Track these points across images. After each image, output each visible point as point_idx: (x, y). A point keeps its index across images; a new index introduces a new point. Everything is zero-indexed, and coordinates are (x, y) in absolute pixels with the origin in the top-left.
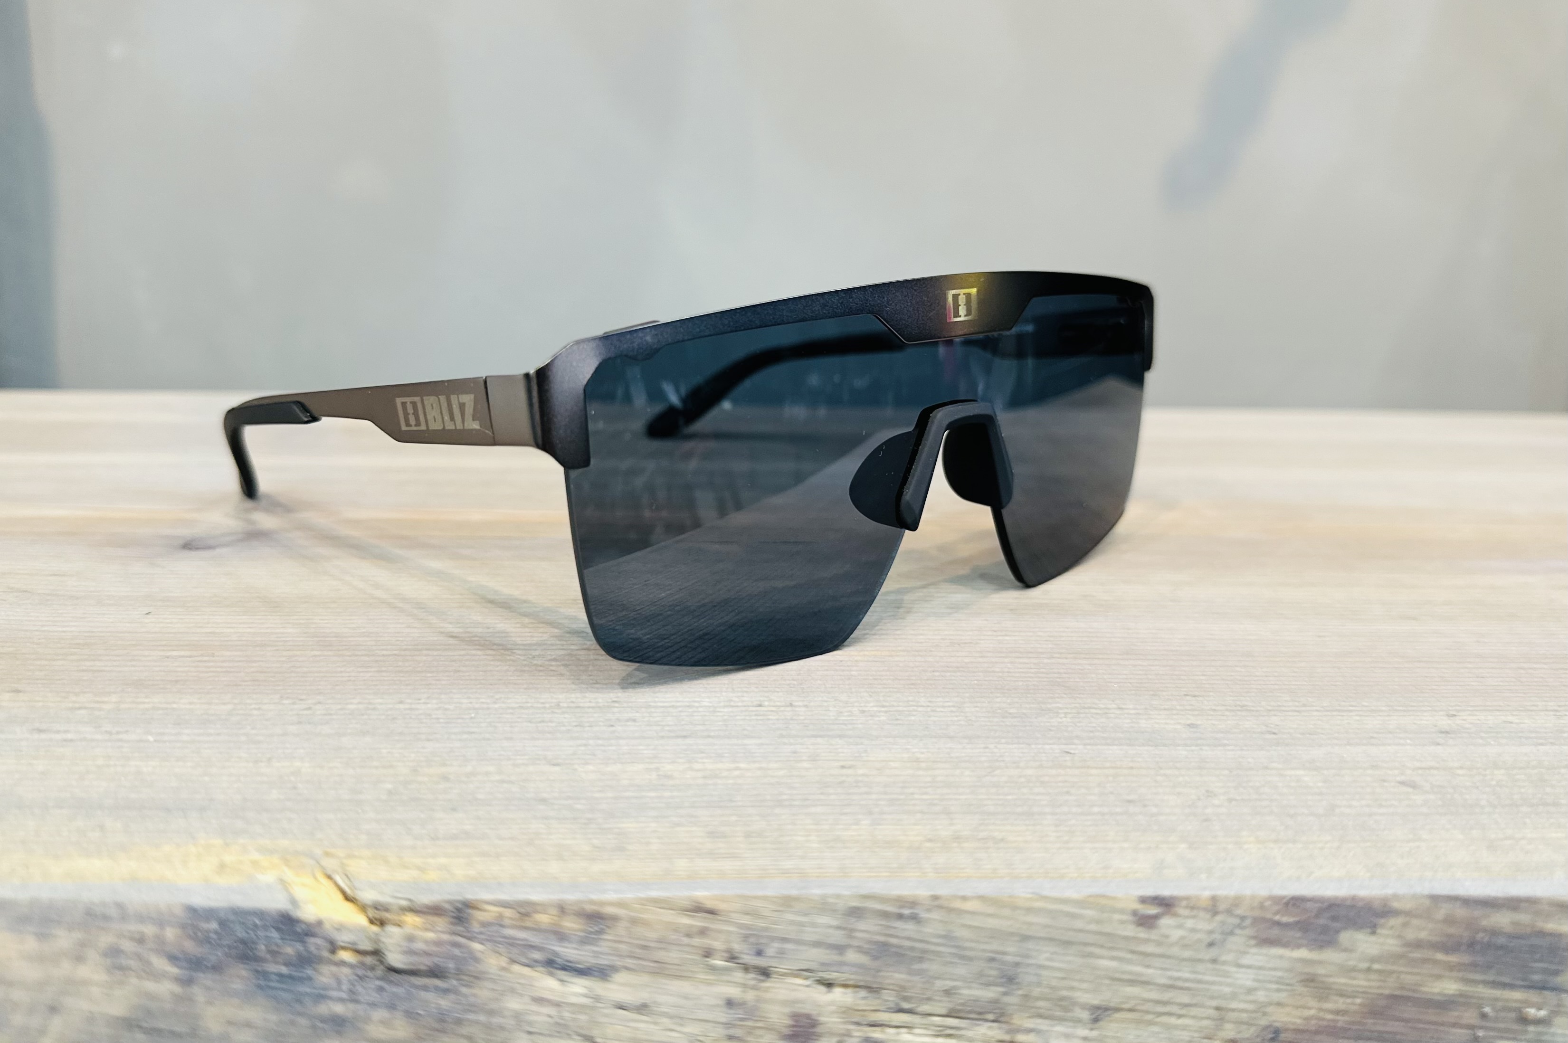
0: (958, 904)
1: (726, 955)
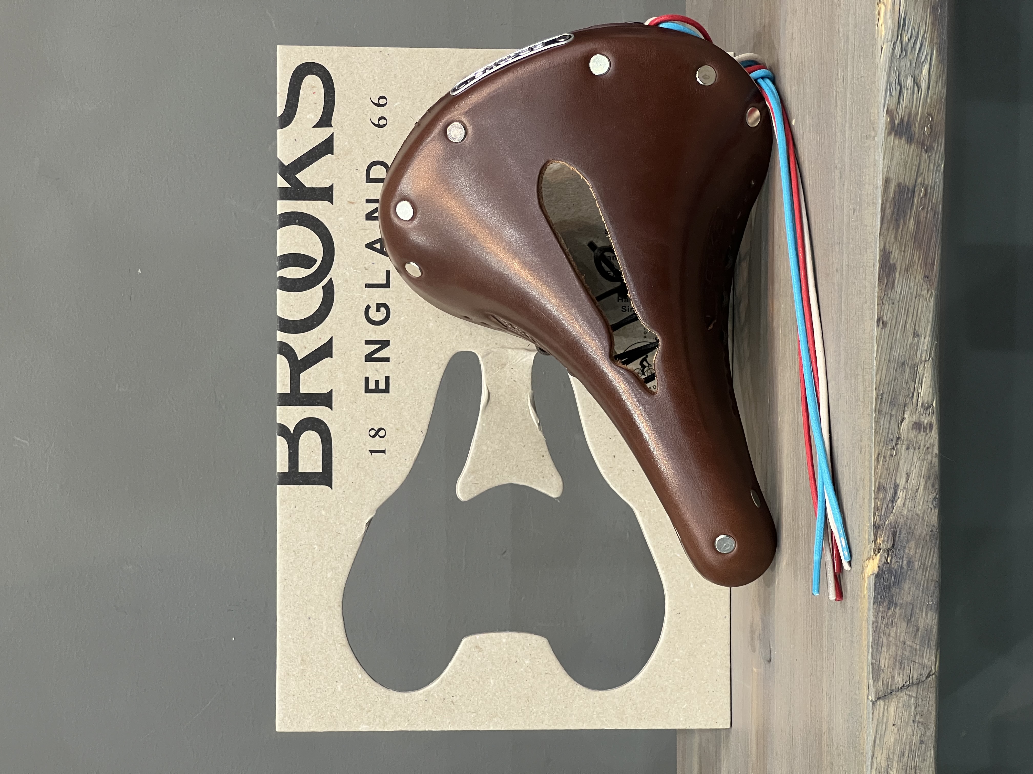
0: (878, 381)
1: (892, 450)
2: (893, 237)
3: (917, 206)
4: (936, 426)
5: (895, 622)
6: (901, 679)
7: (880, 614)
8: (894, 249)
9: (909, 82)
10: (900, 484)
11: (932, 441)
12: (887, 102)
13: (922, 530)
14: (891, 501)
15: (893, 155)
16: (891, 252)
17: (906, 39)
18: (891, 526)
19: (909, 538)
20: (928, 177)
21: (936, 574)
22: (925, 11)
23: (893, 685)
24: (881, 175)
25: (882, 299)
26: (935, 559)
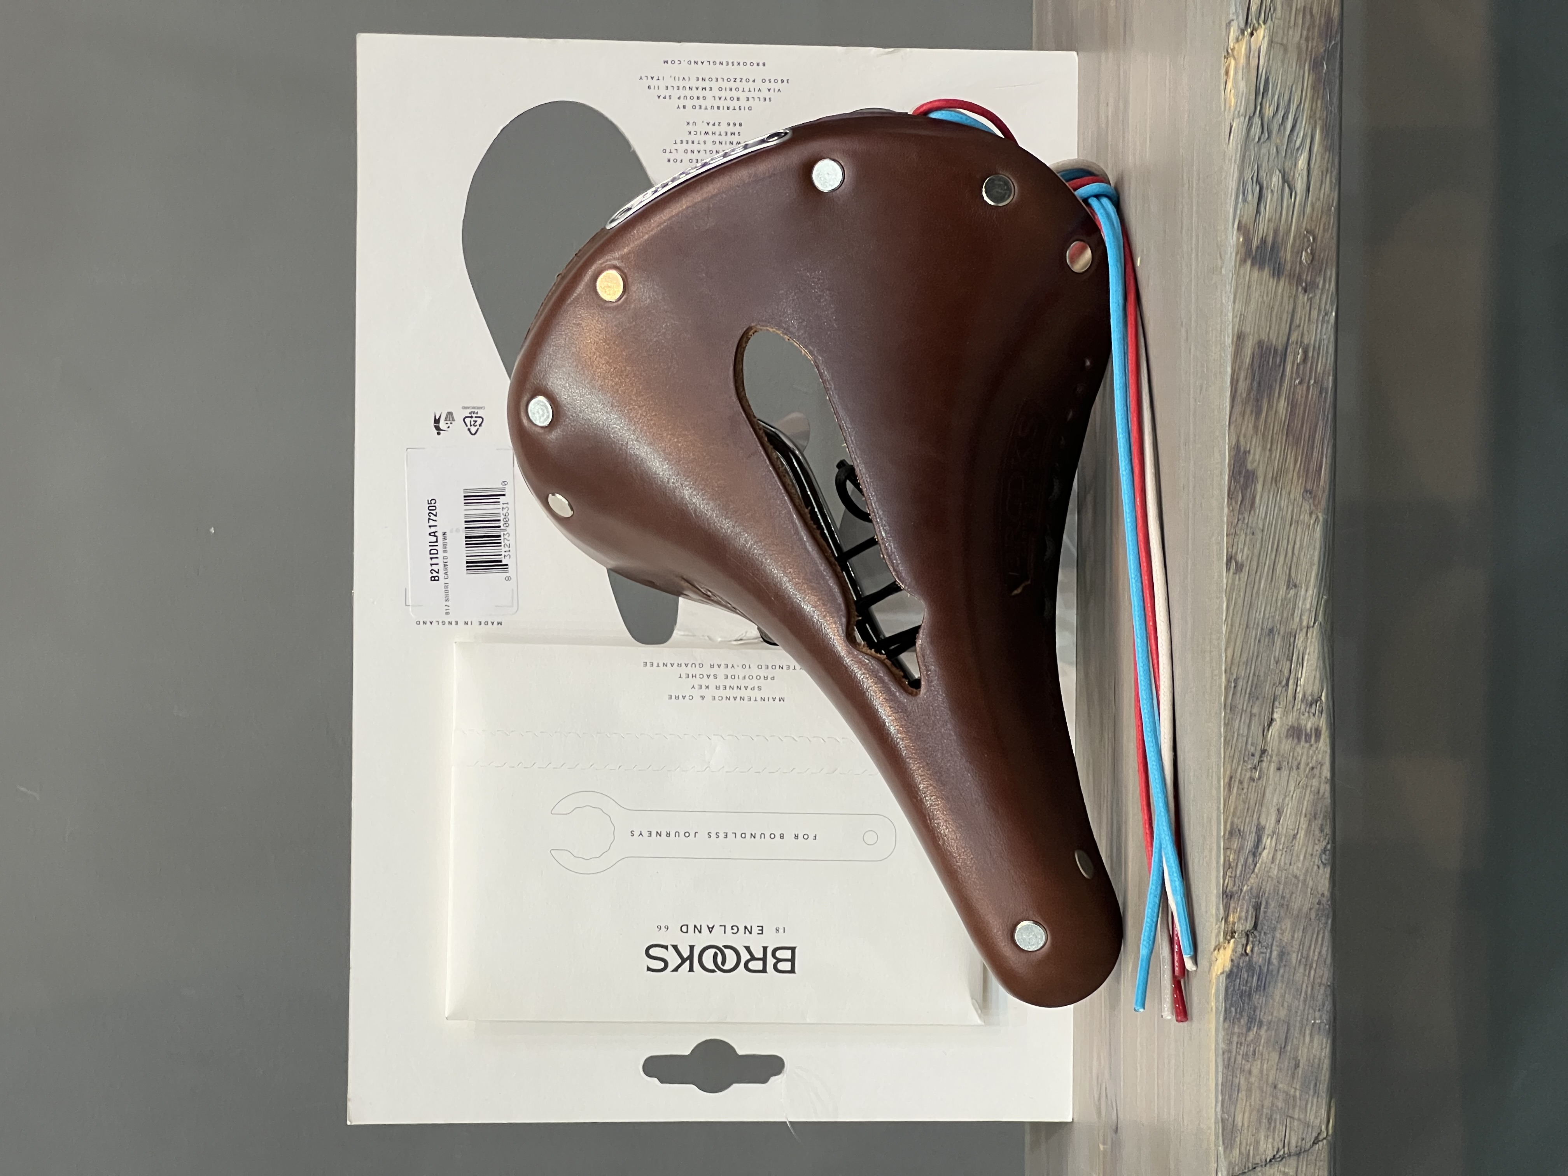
0: (1229, 659)
1: (1254, 771)
2: (1251, 426)
3: (1291, 378)
4: (1327, 734)
5: (1259, 1051)
6: (1270, 1146)
7: (1235, 1039)
8: (1253, 446)
9: (1276, 179)
10: (1267, 827)
11: (1320, 756)
12: (1238, 212)
13: (1302, 902)
14: (1251, 853)
15: (1249, 295)
16: (1249, 452)
17: (1269, 112)
18: (1251, 893)
19: (1282, 914)
20: (1308, 331)
21: (1326, 975)
22: (1301, 66)
23: (1258, 1154)
24: (1230, 327)
25: (1235, 527)
26: (1324, 949)
